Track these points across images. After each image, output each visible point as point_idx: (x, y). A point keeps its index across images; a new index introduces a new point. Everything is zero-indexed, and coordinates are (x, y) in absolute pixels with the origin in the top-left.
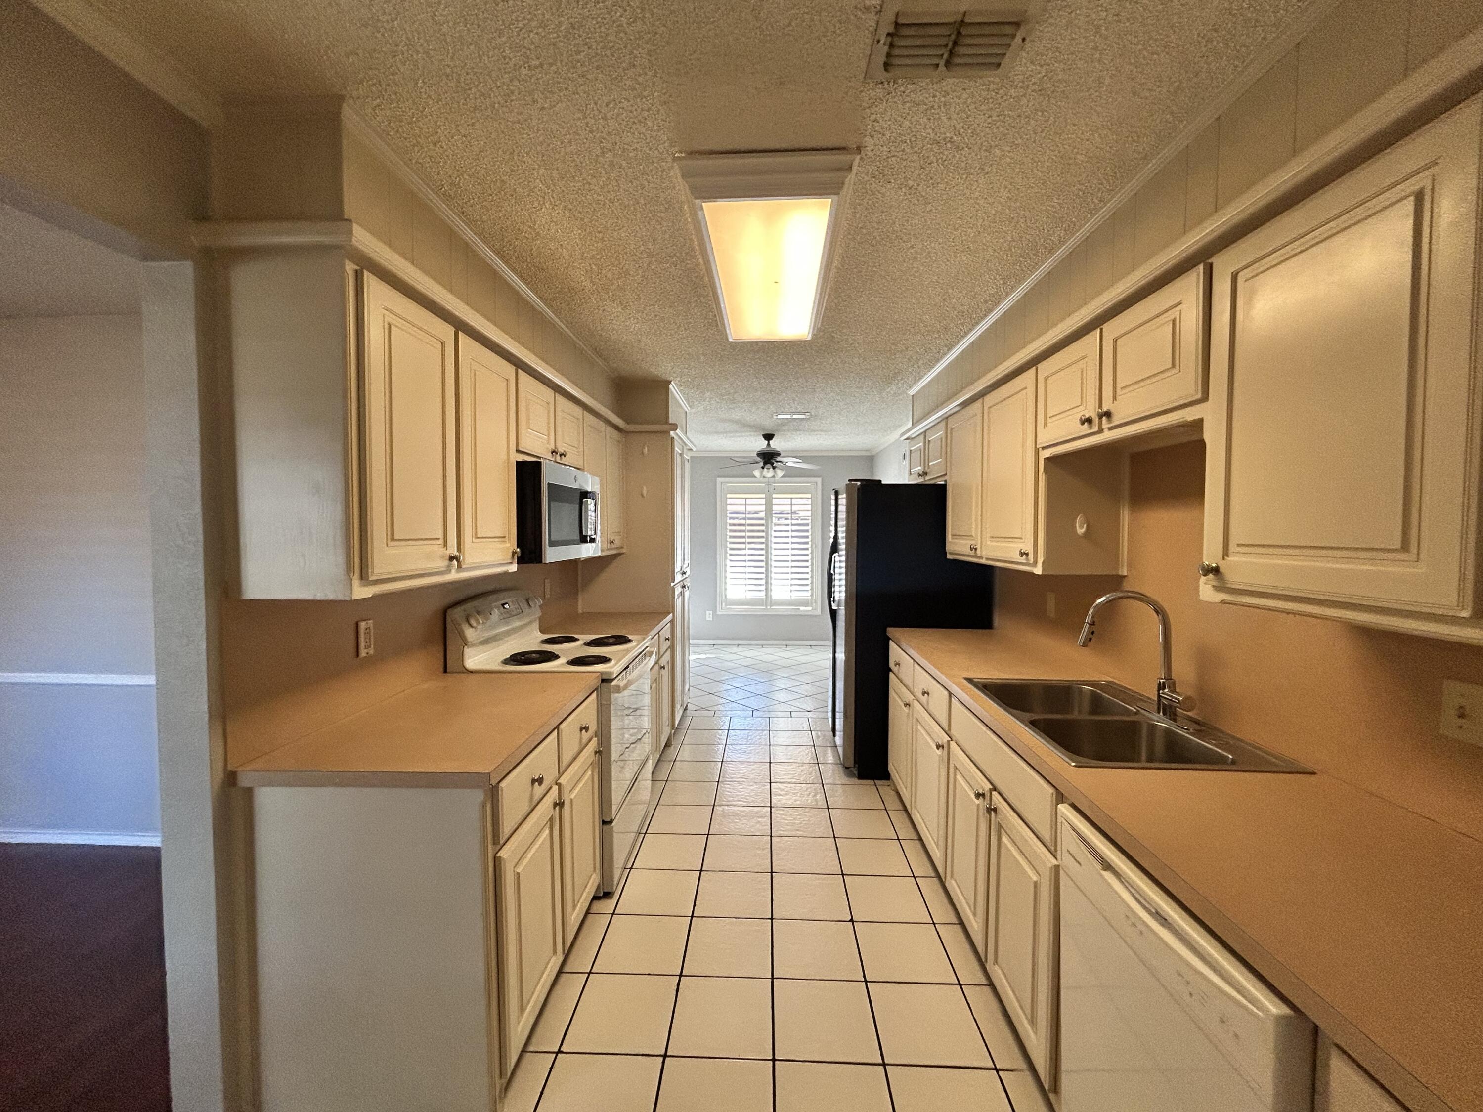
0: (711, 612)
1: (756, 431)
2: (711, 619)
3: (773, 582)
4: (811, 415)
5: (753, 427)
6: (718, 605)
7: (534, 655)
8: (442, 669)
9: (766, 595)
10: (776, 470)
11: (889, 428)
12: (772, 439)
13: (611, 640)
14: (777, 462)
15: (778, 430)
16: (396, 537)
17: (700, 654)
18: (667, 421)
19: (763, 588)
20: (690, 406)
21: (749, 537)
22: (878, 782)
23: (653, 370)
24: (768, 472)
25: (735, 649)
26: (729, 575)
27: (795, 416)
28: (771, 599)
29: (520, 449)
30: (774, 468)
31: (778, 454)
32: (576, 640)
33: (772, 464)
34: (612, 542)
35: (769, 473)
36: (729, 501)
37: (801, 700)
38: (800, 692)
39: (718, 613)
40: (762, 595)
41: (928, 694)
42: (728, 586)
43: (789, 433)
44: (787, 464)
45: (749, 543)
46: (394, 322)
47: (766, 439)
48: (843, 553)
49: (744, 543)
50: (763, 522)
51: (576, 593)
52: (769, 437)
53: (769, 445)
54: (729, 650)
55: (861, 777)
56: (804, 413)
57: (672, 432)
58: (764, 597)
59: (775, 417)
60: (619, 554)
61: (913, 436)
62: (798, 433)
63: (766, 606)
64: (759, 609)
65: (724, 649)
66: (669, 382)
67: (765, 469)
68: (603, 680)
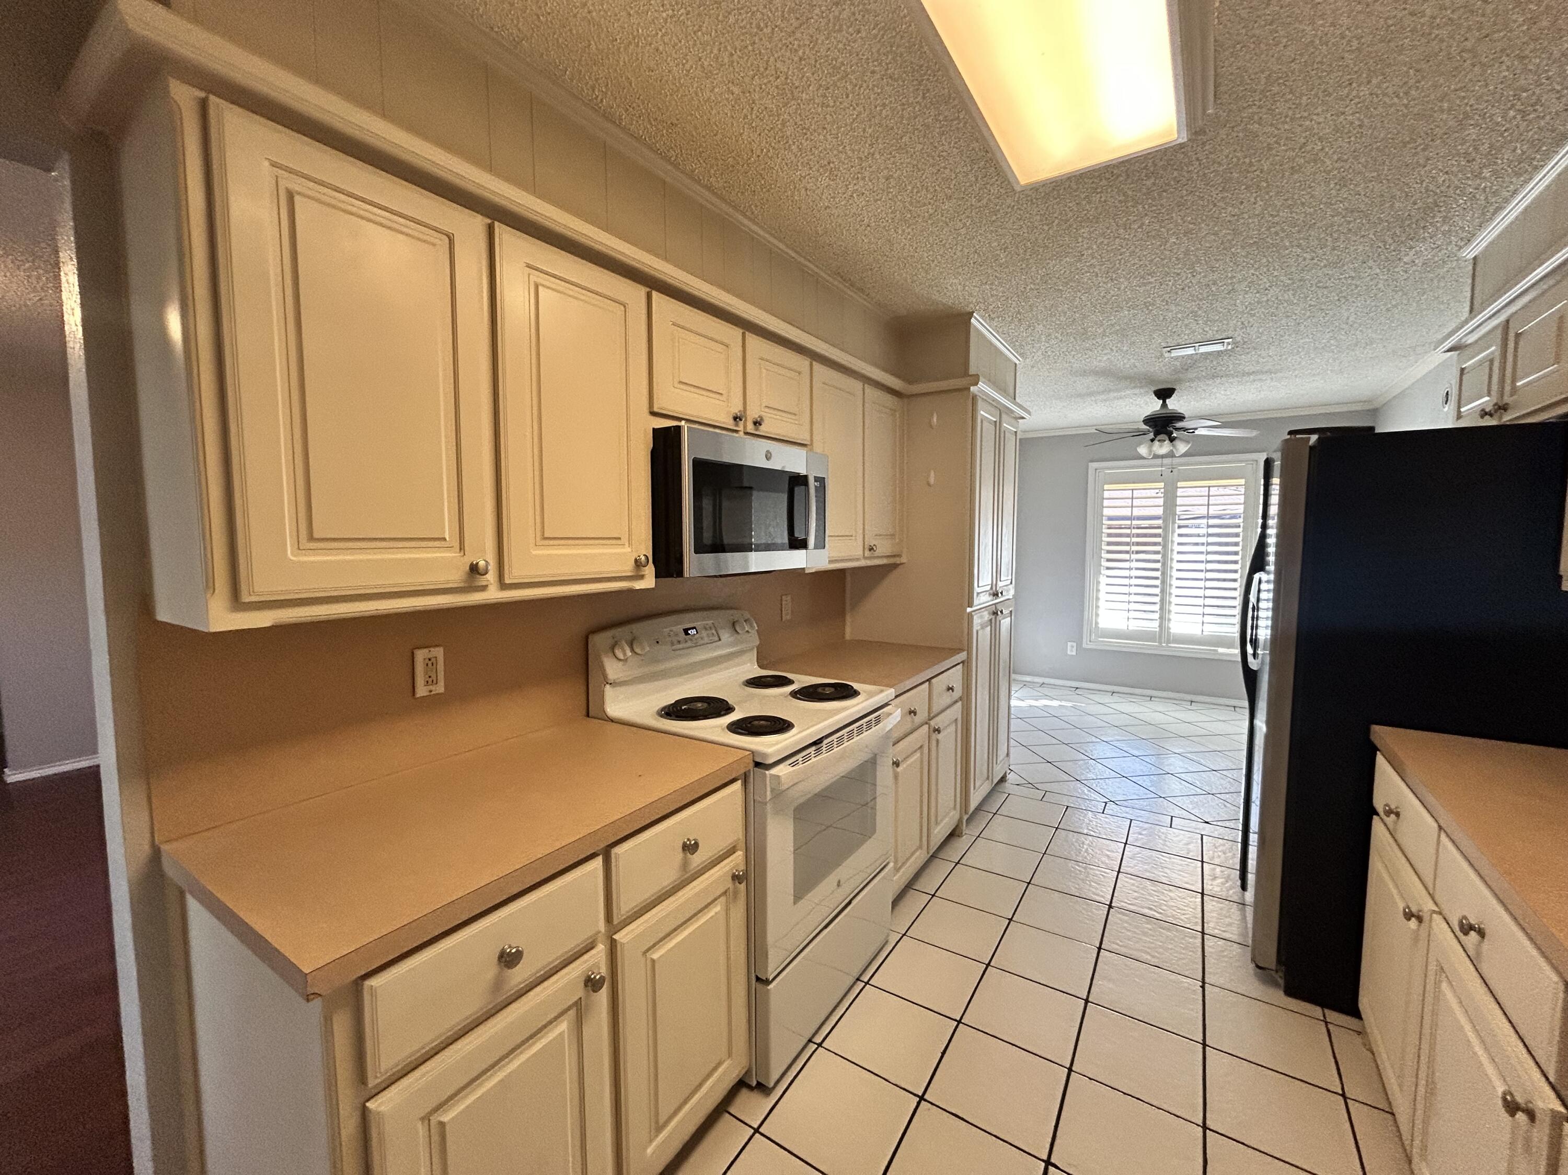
0: (1075, 644)
1: (1141, 387)
2: (1074, 653)
3: (1173, 608)
4: (1236, 344)
5: (1135, 380)
6: (1084, 636)
7: (699, 705)
8: (584, 712)
9: (1160, 626)
10: (1177, 442)
11: (1414, 348)
12: (1170, 396)
13: (828, 691)
14: (1177, 429)
15: (1179, 381)
16: (316, 535)
17: (1053, 699)
18: (965, 373)
19: (1157, 616)
20: (1021, 355)
21: (1138, 544)
22: (1332, 1016)
23: (936, 297)
24: (1161, 446)
25: (1107, 699)
26: (1102, 595)
27: (1203, 349)
28: (1169, 633)
29: (656, 409)
30: (1172, 440)
31: (1181, 418)
32: (789, 682)
33: (1169, 434)
34: (871, 549)
35: (1163, 448)
36: (1106, 494)
37: (1196, 799)
38: (1198, 784)
39: (1084, 646)
40: (1154, 626)
41: (1481, 933)
42: (1100, 612)
43: (1201, 384)
44: (1197, 432)
45: (1137, 552)
46: (297, 188)
47: (1159, 398)
48: (1271, 568)
49: (1127, 552)
50: (1160, 522)
51: (842, 614)
52: (1164, 394)
53: (1164, 405)
54: (1097, 698)
55: (1291, 992)
56: (1221, 341)
57: (972, 388)
58: (1158, 630)
59: (1167, 355)
60: (895, 566)
61: (1471, 339)
62: (1218, 381)
63: (1160, 643)
64: (1150, 647)
65: (1091, 696)
66: (971, 315)
67: (1156, 443)
68: (758, 764)
